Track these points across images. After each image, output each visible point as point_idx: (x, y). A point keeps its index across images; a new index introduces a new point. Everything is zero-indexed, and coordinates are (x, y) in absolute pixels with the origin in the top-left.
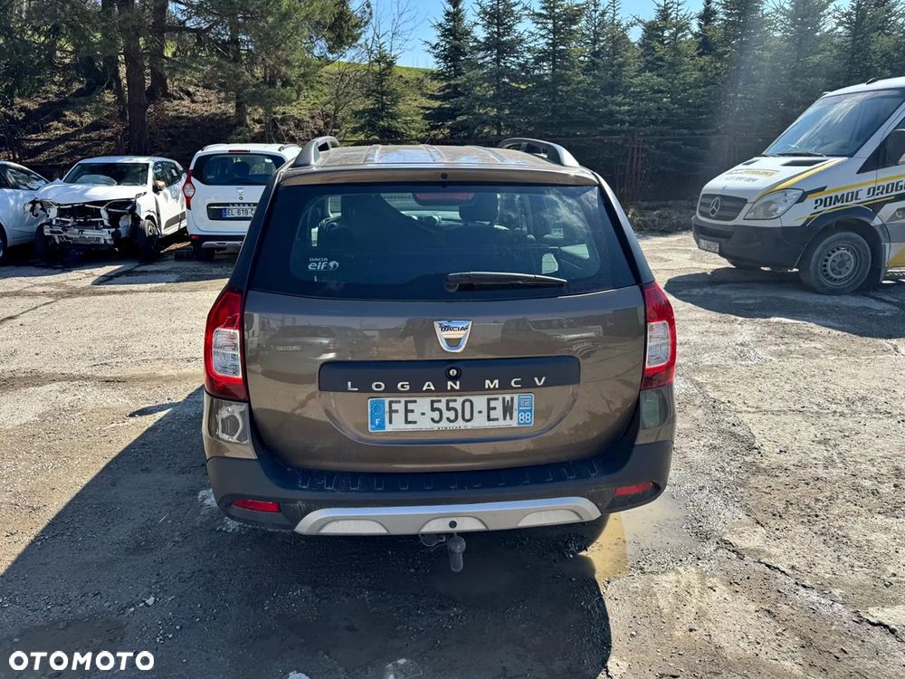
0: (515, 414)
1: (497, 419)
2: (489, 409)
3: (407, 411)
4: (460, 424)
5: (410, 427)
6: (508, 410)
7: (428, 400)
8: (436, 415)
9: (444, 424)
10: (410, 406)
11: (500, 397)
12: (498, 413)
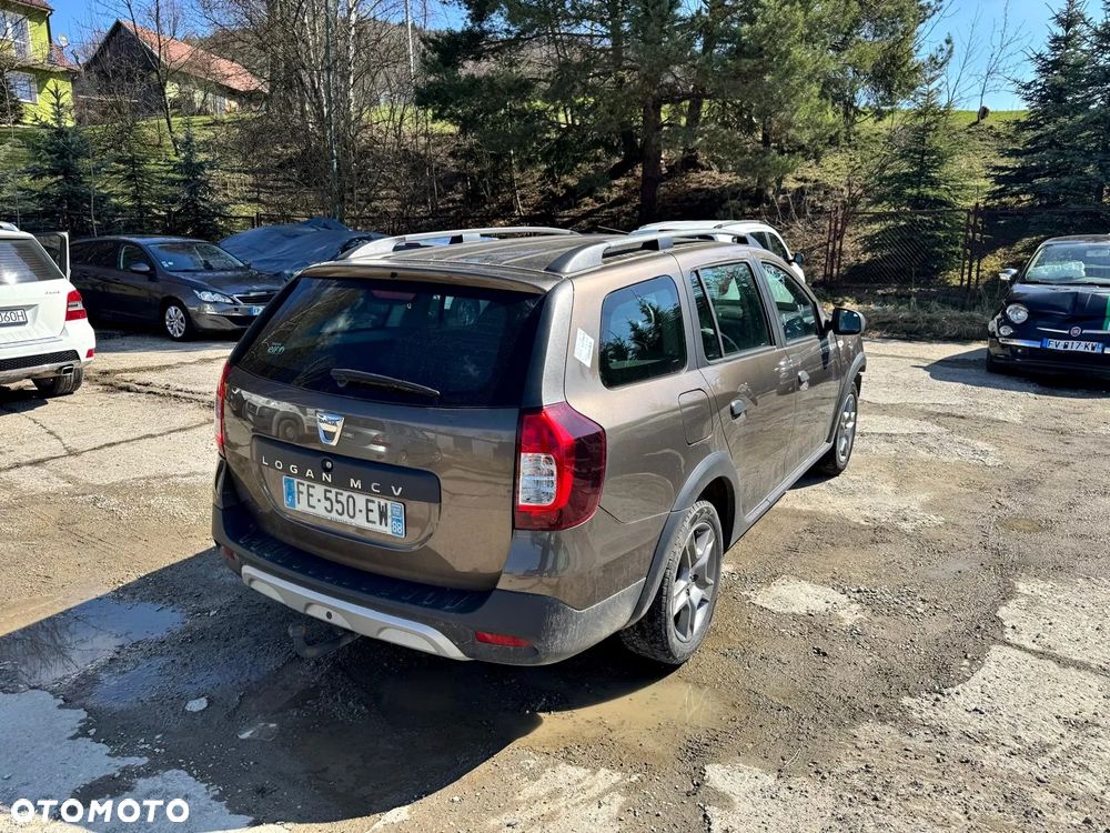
0: (389, 520)
1: (374, 522)
2: (368, 510)
3: (309, 495)
4: (345, 518)
5: (311, 510)
6: (383, 515)
7: (323, 488)
8: (328, 504)
9: (334, 515)
10: (311, 490)
11: (376, 500)
12: (375, 516)
